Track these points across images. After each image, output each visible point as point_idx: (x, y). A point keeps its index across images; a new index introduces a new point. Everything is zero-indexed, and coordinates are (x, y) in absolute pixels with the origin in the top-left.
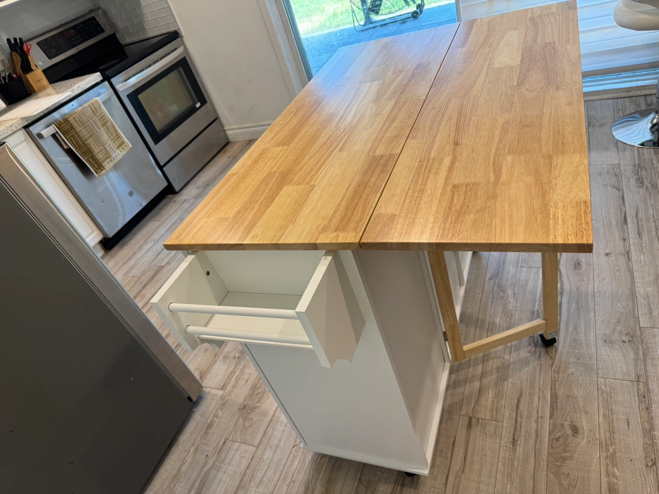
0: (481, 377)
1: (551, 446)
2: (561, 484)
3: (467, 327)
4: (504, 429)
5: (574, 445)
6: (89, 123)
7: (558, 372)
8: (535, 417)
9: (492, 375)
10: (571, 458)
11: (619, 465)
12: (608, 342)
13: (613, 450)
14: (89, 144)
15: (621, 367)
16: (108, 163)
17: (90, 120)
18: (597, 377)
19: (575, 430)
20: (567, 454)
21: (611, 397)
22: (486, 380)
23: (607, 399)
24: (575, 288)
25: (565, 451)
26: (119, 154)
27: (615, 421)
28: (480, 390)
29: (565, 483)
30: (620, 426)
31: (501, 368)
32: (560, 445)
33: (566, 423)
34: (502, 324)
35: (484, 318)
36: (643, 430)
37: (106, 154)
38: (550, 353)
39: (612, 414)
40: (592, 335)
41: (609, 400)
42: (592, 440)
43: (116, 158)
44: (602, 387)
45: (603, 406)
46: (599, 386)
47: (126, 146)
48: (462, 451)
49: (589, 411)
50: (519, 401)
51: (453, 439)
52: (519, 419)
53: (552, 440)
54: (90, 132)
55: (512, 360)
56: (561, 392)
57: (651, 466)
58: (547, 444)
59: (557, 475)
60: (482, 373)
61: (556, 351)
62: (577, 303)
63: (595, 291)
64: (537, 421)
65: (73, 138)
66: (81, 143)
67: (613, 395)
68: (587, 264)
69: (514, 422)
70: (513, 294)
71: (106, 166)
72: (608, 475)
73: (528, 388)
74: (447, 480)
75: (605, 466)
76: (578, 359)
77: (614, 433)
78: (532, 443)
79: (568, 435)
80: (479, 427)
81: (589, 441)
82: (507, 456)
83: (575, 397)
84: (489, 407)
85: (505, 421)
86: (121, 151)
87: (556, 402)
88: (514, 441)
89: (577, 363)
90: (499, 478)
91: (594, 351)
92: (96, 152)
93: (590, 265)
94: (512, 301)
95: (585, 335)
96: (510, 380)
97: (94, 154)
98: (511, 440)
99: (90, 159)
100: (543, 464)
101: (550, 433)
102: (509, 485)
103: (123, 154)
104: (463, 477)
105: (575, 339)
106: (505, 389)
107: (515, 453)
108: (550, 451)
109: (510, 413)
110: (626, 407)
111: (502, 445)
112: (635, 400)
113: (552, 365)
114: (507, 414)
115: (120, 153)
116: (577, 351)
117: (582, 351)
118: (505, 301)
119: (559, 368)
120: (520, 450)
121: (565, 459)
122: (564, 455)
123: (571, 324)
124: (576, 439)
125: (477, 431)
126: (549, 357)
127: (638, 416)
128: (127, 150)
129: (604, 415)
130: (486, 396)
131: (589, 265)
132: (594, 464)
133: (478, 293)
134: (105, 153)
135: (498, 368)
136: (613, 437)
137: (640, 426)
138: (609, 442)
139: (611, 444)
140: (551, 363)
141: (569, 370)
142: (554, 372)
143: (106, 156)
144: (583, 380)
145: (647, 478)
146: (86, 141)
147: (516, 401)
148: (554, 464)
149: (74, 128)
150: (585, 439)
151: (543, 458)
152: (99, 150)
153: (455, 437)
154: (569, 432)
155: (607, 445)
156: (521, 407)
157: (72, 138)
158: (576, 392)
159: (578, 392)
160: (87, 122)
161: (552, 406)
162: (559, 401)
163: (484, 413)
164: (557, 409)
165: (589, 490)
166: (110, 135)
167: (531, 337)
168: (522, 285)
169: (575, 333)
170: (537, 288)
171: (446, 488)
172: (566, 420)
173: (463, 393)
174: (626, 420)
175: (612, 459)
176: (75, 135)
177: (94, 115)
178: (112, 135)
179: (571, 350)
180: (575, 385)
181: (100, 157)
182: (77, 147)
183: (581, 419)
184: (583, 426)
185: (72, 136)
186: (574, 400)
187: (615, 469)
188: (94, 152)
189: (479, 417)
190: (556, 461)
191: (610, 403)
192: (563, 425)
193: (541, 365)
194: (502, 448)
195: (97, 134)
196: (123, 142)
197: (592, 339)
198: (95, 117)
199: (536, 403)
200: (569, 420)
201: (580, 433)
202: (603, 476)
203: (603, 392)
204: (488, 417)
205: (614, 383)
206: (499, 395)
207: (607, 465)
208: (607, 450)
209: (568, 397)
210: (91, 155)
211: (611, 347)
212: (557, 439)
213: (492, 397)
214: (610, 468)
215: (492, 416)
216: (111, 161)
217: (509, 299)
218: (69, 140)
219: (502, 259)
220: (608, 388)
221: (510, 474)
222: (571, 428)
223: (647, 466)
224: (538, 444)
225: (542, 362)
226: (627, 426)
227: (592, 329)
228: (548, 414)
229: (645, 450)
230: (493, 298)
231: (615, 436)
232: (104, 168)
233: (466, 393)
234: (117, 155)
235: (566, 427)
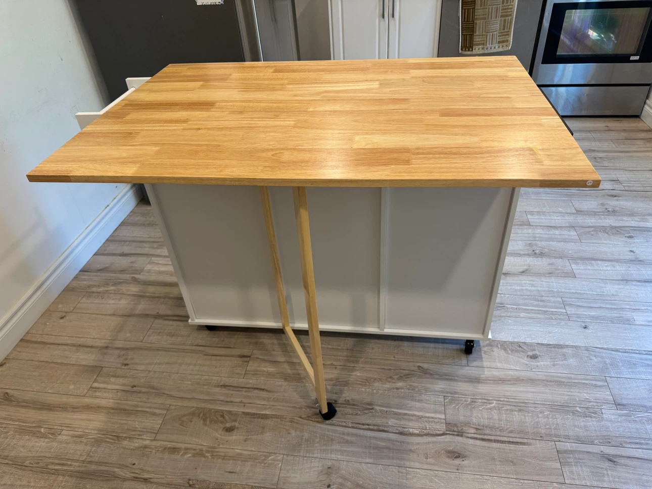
0: (290, 362)
1: (217, 411)
2: (184, 416)
3: (347, 349)
4: (237, 379)
5: (216, 427)
6: (490, 7)
7: (291, 422)
8: (244, 400)
9: (291, 370)
10: (205, 424)
11: (193, 458)
12: (329, 470)
13: (207, 457)
14: (476, 23)
15: (296, 477)
16: (479, 49)
17: (493, 5)
18: (284, 454)
19: (230, 430)
20: (208, 422)
21: (259, 462)
22: (286, 366)
23: (258, 459)
24: (410, 447)
25: (211, 421)
26: (495, 48)
27: (234, 462)
28: (276, 362)
29: (185, 419)
30: (230, 466)
31: (299, 376)
32: (217, 418)
33: (237, 424)
34: (352, 377)
35: (361, 362)
36: (223, 483)
37: (484, 41)
38: (316, 416)
39: (242, 461)
40: (339, 457)
41: (257, 461)
42: (218, 442)
43: (489, 48)
44: (272, 457)
45: (250, 455)
46: (273, 454)
47: (507, 46)
48: (223, 353)
49: (247, 442)
50: (263, 390)
51: (232, 347)
52: (244, 390)
53: (222, 412)
54: (486, 15)
55: (307, 385)
56: (268, 422)
57: (188, 483)
58: (220, 408)
59: (193, 414)
60: (293, 362)
61: (318, 422)
62: (388, 448)
63: (408, 469)
64: (241, 402)
65: (468, 11)
66: (471, 19)
67: (263, 464)
68: (458, 466)
69: (243, 386)
70: (397, 387)
71: (475, 49)
72: (186, 449)
73: (275, 397)
74: (200, 346)
75: (195, 448)
76: (307, 440)
77: (223, 459)
78: (222, 398)
79: (225, 424)
80: (241, 363)
81: (217, 439)
82: (213, 381)
83: (262, 433)
84: (258, 369)
85: (244, 380)
86: (499, 47)
87: (259, 418)
88: (225, 386)
89: (302, 439)
90: (196, 377)
91: (316, 455)
92: (477, 33)
93: (458, 470)
94: (386, 386)
95: (339, 450)
96: (286, 383)
97: (474, 34)
98: (227, 384)
99: (468, 36)
100: (203, 405)
101: (230, 412)
102: (190, 383)
103: (498, 51)
104: (201, 355)
105: (332, 440)
106: (276, 380)
107: (215, 386)
108: (213, 411)
109: (251, 383)
110: (248, 473)
111: (223, 378)
112: (255, 483)
113: (300, 417)
114: (251, 381)
115: (497, 48)
116: (317, 440)
117: (316, 445)
118: (386, 380)
119: (297, 423)
120: (217, 390)
121: (205, 420)
122: (208, 419)
123: (354, 439)
124: (221, 429)
125: (238, 361)
126: (310, 415)
127: (238, 482)
128: (505, 49)
129: (241, 454)
130: (269, 366)
131: (457, 468)
132: (197, 440)
133: (396, 356)
134: (483, 39)
135: (299, 374)
136: (220, 458)
137: (227, 482)
138: (215, 454)
139: (213, 455)
140: (303, 416)
141: (294, 431)
142: (292, 418)
143: (483, 42)
144: (281, 441)
145: (179, 477)
146: (476, 20)
147: (263, 388)
148: (201, 413)
149: (475, 4)
150: (219, 436)
151: (207, 405)
152: (481, 34)
153: (234, 348)
154: (228, 425)
155: (212, 452)
156: (256, 391)
157: (466, 10)
158: (268, 434)
159: (268, 436)
160: (489, 5)
161: (254, 414)
162: (260, 420)
163: (252, 366)
164: (251, 418)
165: (177, 434)
166: (502, 28)
167: (335, 401)
168: (413, 396)
169: (342, 441)
170: (410, 410)
171: (195, 346)
172: (239, 423)
173: (274, 350)
174: (234, 471)
175: (200, 454)
176: (472, 10)
177: (501, 3)
178: (504, 29)
179: (318, 435)
180: (275, 434)
181: (477, 39)
182: (466, 20)
183: (240, 435)
184: (232, 436)
185: (468, 9)
186: (260, 432)
187: (190, 455)
188: (476, 33)
189: (250, 362)
190: (203, 414)
191: (254, 461)
192: (235, 421)
193: (301, 408)
194: (220, 378)
195: (490, 20)
196: (507, 41)
197: (333, 456)
198: (501, 6)
199: (259, 402)
200: (239, 426)
201: (226, 433)
202: (186, 445)
203: (267, 457)
204: (249, 368)
205: (276, 468)
206: (270, 375)
207: (195, 450)
208: (208, 452)
209: (263, 428)
210: (472, 33)
211: (321, 472)
212: (223, 416)
213: (267, 371)
214: (193, 452)
215: (249, 371)
216: (483, 49)
217: (388, 384)
218: (463, 10)
219: (456, 378)
220: (270, 462)
221: (198, 383)
222: (231, 427)
223: (190, 480)
224: (221, 402)
225: (304, 409)
226: (228, 471)
227: (348, 458)
228: (247, 411)
229: (204, 481)
230: (390, 369)
231: (220, 460)
232: (472, 50)
233: (274, 352)
234: (493, 47)
235: (233, 423)
